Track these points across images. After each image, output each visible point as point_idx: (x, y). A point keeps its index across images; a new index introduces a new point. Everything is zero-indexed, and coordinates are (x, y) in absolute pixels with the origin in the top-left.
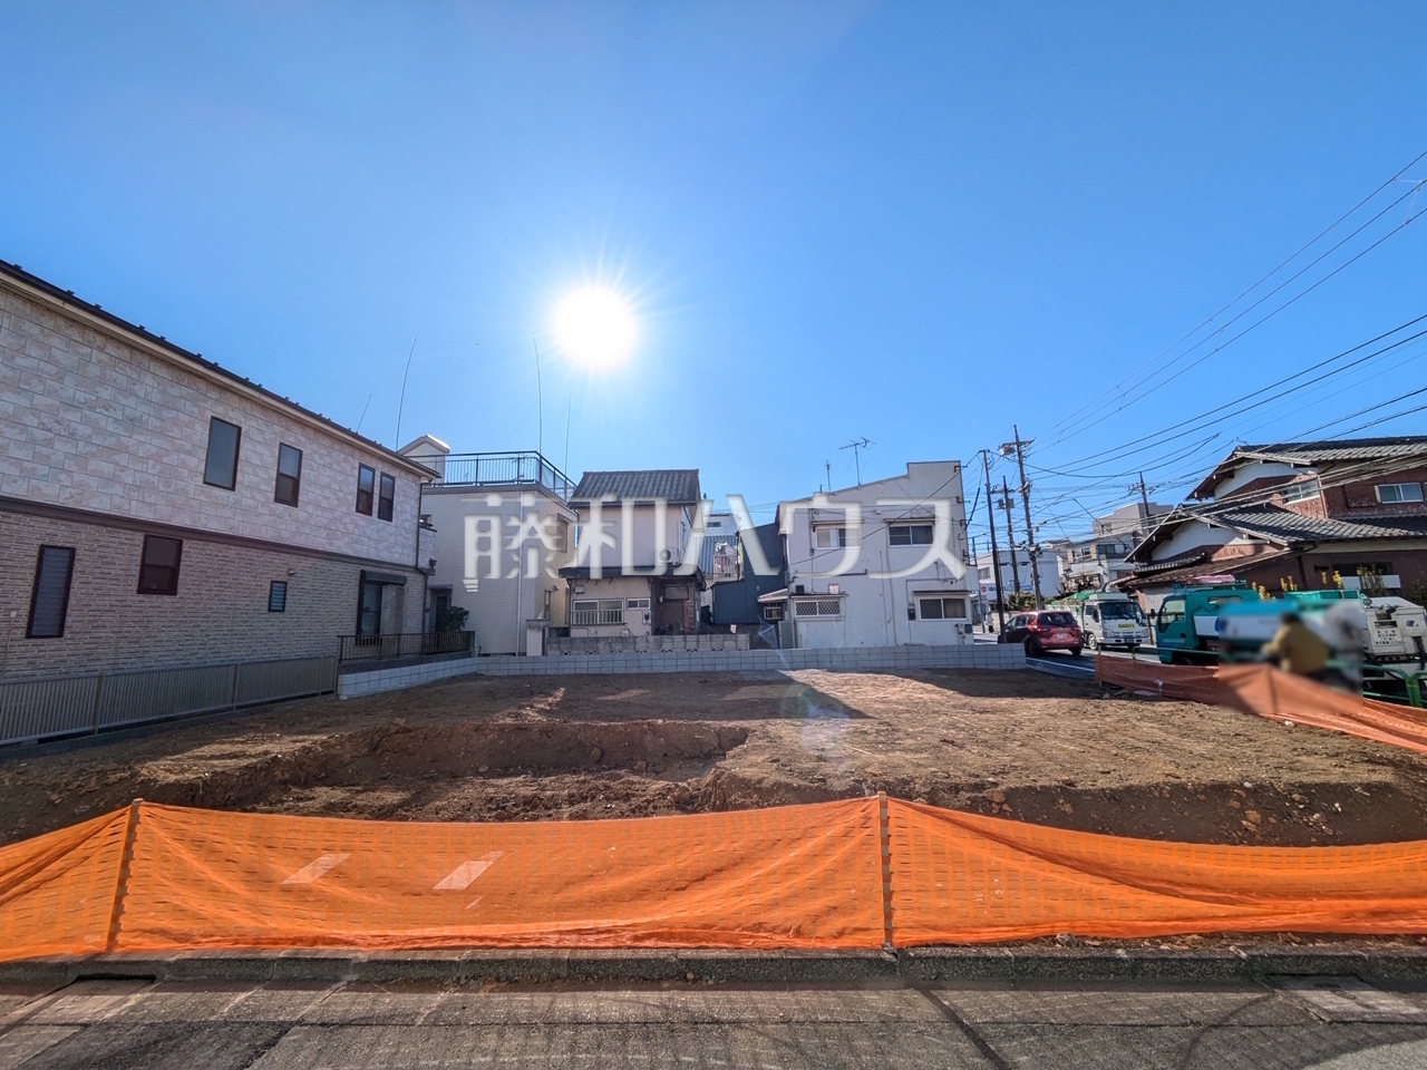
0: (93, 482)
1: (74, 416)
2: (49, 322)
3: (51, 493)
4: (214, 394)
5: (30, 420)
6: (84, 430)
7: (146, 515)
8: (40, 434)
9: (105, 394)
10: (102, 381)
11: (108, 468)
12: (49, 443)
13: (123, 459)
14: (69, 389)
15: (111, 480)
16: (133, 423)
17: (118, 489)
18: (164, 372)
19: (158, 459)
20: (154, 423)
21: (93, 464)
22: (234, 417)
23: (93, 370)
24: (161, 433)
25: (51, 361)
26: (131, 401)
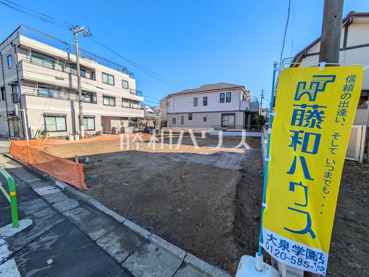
0: (184, 110)
1: (182, 104)
2: (180, 96)
3: (182, 112)
4: (194, 95)
5: (180, 106)
6: (183, 105)
7: (189, 112)
8: (180, 107)
9: (184, 101)
10: (184, 100)
11: (185, 108)
12: (181, 107)
13: (186, 107)
14: (182, 102)
15: (186, 109)
16: (187, 102)
17: (186, 110)
18: (188, 95)
19: (189, 105)
20: (188, 102)
21: (184, 108)
22: (196, 97)
23: (183, 99)
24: (189, 102)
25: (180, 100)
26: (186, 100)
